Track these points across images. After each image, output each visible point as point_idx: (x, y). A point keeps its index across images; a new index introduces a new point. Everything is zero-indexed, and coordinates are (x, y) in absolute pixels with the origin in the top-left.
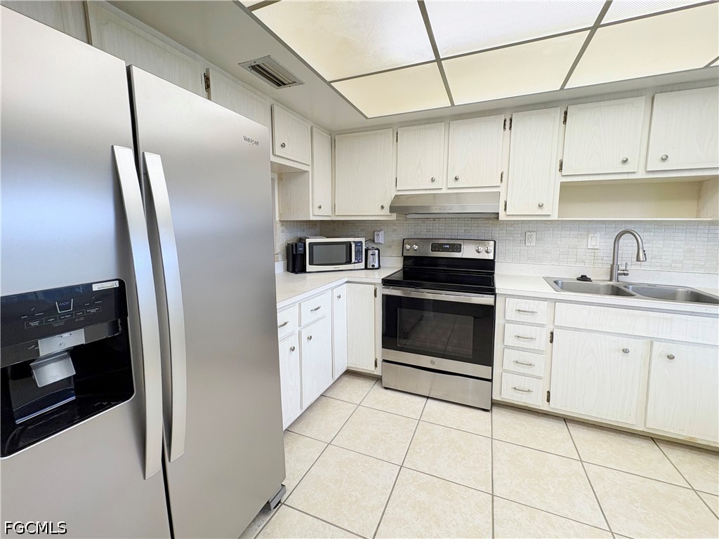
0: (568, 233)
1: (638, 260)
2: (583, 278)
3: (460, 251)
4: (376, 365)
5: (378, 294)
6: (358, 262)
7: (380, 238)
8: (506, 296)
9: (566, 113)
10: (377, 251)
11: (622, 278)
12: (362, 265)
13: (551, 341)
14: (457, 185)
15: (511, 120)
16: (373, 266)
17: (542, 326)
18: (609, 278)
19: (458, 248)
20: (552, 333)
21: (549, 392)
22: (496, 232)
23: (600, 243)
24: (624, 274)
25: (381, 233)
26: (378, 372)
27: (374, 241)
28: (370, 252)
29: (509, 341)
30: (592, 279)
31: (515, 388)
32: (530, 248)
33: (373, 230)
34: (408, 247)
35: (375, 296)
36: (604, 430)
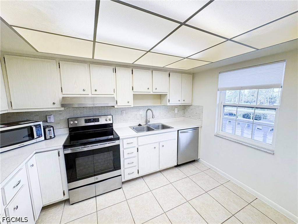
0: (134, 110)
1: (153, 118)
2: (140, 125)
3: (99, 121)
4: (64, 194)
5: (60, 154)
6: (39, 137)
7: (52, 120)
8: (123, 139)
9: (132, 71)
10: (52, 128)
11: (149, 123)
12: (43, 138)
13: (138, 151)
14: (96, 93)
15: (115, 69)
16: (51, 137)
17: (135, 147)
18: (145, 124)
19: (98, 120)
20: (138, 149)
21: (138, 170)
22: (112, 111)
23: (142, 112)
24: (149, 122)
25: (52, 117)
26: (66, 197)
27: (47, 122)
28: (47, 130)
29: (126, 156)
30: (142, 125)
31: (129, 174)
32: (124, 116)
33: (45, 115)
34: (72, 122)
35: (59, 156)
36: (154, 174)
